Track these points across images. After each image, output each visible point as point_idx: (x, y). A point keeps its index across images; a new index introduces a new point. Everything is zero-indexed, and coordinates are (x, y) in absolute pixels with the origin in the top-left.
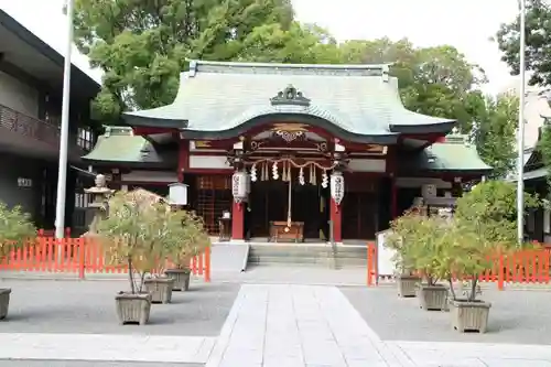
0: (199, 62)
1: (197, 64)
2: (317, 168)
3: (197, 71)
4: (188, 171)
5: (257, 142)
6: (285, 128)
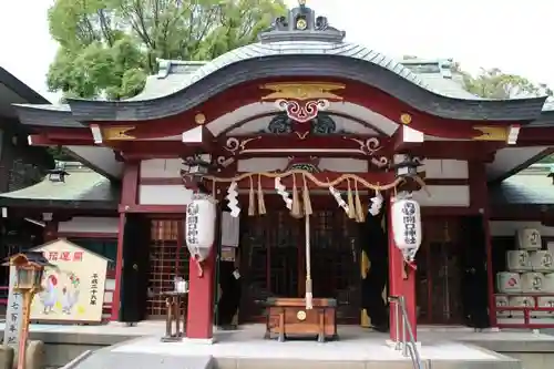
0: (174, 62)
1: (172, 65)
2: (361, 187)
3: (170, 72)
4: (136, 210)
5: (241, 138)
6: (290, 95)
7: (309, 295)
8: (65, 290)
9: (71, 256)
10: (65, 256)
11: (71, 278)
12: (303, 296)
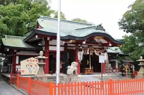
1: (43, 17)
3: (43, 19)
4: (49, 51)
6: (97, 38)
7: (90, 67)
8: (34, 68)
9: (35, 61)
10: (34, 61)
11: (35, 66)
12: (89, 68)
